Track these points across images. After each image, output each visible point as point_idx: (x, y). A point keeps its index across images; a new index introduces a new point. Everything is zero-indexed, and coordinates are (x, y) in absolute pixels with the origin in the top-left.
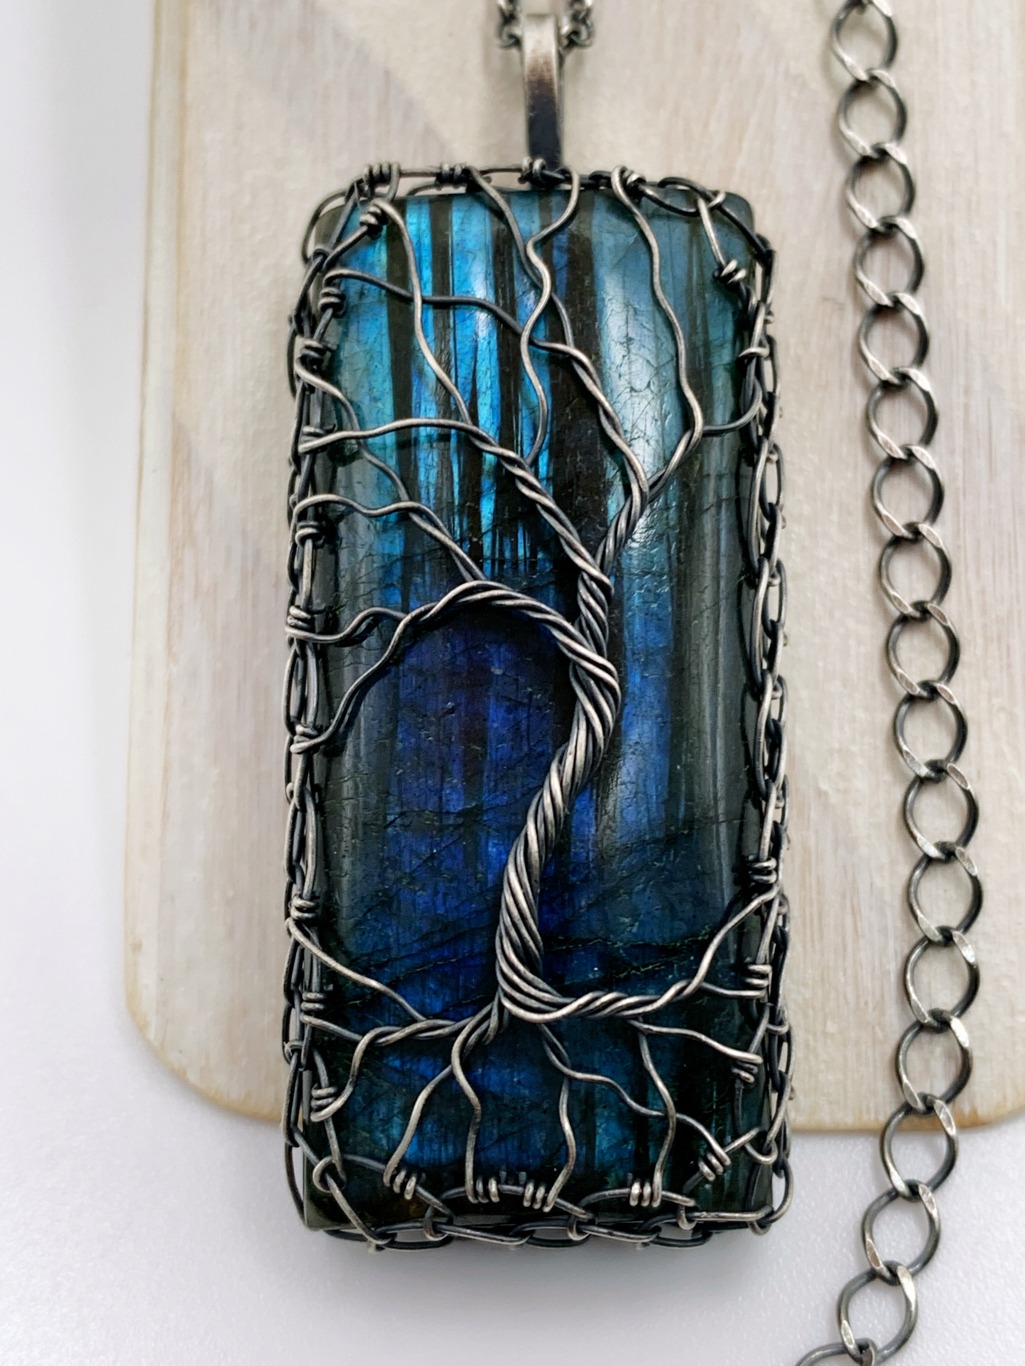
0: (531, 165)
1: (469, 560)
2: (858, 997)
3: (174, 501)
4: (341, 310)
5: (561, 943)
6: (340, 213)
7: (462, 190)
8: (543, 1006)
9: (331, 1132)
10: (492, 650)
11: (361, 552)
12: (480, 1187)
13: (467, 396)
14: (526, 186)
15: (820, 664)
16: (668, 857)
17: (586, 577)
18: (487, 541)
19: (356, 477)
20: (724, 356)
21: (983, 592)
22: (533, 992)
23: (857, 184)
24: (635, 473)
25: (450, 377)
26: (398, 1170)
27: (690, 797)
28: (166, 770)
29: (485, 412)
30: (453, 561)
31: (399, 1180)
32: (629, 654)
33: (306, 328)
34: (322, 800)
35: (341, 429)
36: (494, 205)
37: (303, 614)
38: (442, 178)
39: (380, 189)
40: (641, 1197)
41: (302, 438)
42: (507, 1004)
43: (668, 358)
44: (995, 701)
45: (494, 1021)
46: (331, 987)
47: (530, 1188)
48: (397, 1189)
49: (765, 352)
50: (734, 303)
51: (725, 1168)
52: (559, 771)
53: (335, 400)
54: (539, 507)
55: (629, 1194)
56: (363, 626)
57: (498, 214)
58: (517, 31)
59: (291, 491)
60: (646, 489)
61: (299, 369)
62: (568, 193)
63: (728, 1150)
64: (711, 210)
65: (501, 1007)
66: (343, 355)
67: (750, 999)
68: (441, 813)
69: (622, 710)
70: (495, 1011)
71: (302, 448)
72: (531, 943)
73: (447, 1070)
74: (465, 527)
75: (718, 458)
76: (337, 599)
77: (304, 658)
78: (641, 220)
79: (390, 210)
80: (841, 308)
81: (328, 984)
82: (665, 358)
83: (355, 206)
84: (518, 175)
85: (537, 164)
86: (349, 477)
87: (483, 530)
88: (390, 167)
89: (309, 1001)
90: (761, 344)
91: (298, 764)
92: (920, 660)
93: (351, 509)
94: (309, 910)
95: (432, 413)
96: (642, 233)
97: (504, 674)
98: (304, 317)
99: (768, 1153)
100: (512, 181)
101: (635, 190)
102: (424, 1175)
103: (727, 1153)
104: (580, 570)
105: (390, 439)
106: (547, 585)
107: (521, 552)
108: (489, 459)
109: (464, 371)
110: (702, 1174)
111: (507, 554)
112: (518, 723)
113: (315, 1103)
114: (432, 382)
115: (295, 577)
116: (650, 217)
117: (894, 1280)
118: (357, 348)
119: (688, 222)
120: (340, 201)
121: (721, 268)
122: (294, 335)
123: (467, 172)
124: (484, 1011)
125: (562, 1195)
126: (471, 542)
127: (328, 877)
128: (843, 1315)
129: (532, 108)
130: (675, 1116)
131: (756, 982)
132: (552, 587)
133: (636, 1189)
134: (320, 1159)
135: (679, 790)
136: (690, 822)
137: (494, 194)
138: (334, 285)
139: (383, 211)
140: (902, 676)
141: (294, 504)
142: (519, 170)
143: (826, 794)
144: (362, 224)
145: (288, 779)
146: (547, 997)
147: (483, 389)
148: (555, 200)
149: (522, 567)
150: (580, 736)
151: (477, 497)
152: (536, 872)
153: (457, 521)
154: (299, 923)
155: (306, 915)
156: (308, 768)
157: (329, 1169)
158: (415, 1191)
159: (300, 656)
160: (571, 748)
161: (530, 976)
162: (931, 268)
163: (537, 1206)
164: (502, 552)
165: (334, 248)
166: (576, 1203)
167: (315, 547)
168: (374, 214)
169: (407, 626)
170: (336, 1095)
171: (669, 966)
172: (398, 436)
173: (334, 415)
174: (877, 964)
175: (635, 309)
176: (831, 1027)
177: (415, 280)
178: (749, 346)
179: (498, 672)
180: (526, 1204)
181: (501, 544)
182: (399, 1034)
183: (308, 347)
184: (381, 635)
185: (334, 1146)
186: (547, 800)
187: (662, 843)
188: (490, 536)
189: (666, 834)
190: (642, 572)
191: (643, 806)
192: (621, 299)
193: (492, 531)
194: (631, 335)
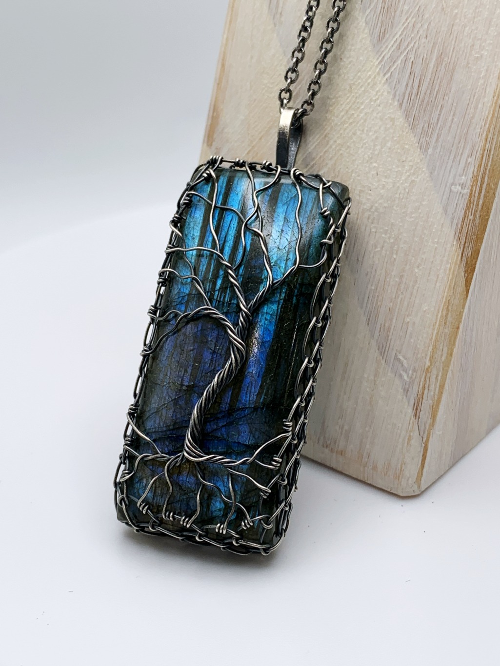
1: (207, 299)
4: (190, 205)
5: (211, 437)
8: (198, 456)
10: (210, 331)
11: (176, 291)
12: (167, 514)
13: (222, 242)
14: (265, 171)
16: (253, 414)
17: (243, 312)
18: (216, 294)
22: (194, 450)
24: (270, 278)
25: (217, 238)
26: (142, 502)
27: (266, 395)
29: (226, 249)
30: (202, 299)
31: (142, 506)
35: (179, 247)
37: (153, 309)
38: (236, 164)
40: (219, 529)
42: (186, 454)
43: (295, 240)
45: (180, 459)
46: (133, 437)
47: (184, 518)
48: (141, 509)
49: (331, 242)
51: (251, 526)
53: (179, 237)
54: (234, 285)
55: (215, 528)
57: (250, 180)
59: (164, 264)
60: (272, 284)
62: (275, 175)
64: (324, 188)
65: (184, 455)
67: (270, 469)
68: (182, 385)
70: (181, 456)
73: (162, 473)
74: (210, 289)
78: (298, 188)
79: (213, 173)
82: (293, 239)
84: (261, 166)
85: (268, 163)
87: (216, 289)
88: (219, 157)
89: (128, 440)
90: (330, 239)
93: (177, 276)
95: (210, 246)
96: (298, 193)
97: (211, 341)
99: (269, 525)
101: (298, 177)
102: (150, 507)
103: (252, 521)
104: (242, 310)
105: (195, 252)
106: (232, 312)
107: (226, 299)
108: (223, 266)
109: (223, 233)
110: (242, 526)
111: (222, 299)
112: (213, 358)
113: (122, 475)
116: (301, 188)
118: (192, 220)
119: (315, 192)
121: (322, 210)
123: (243, 163)
124: (179, 455)
125: (194, 523)
126: (210, 294)
129: (279, 142)
130: (235, 503)
131: (274, 463)
132: (234, 313)
133: (218, 525)
134: (121, 495)
135: (263, 391)
136: (263, 404)
138: (190, 195)
139: (210, 173)
144: (203, 176)
146: (199, 453)
147: (228, 241)
149: (225, 304)
150: (228, 365)
151: (217, 278)
153: (208, 285)
154: (130, 414)
155: (132, 411)
157: (123, 499)
158: (147, 511)
161: (195, 445)
163: (185, 525)
164: (220, 298)
165: (194, 183)
166: (198, 527)
168: (207, 174)
169: (182, 318)
170: (129, 474)
171: (245, 452)
172: (197, 252)
175: (288, 221)
177: (215, 198)
178: (325, 239)
180: (181, 523)
181: (221, 296)
182: (152, 457)
183: (176, 217)
185: (125, 491)
187: (252, 409)
188: (218, 292)
189: (254, 406)
190: (267, 313)
191: (248, 395)
192: (284, 216)
193: (219, 290)
194: (283, 229)
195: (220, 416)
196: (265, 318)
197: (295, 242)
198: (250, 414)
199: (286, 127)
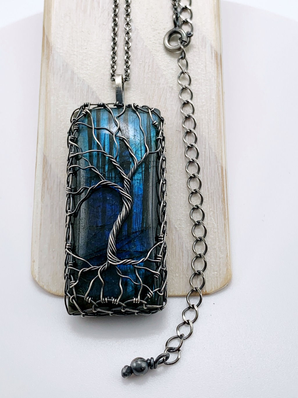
0: (116, 103)
1: (103, 177)
2: (183, 269)
3: (43, 171)
4: (78, 130)
5: (120, 251)
6: (78, 112)
7: (103, 108)
8: (116, 262)
9: (74, 290)
10: (107, 194)
11: (81, 176)
12: (104, 299)
13: (103, 146)
14: (116, 107)
15: (176, 202)
16: (142, 234)
17: (125, 179)
18: (106, 174)
19: (81, 162)
20: (153, 139)
21: (208, 188)
22: (114, 259)
23: (183, 108)
24: (135, 160)
25: (100, 142)
26: (87, 296)
27: (146, 223)
28: (41, 225)
29: (106, 149)
30: (100, 177)
31: (87, 299)
32: (134, 195)
33: (71, 134)
34: (73, 226)
35: (78, 152)
36: (109, 110)
37: (70, 188)
38: (99, 106)
39: (86, 108)
40: (135, 301)
41: (70, 154)
42: (109, 262)
43: (143, 139)
44: (211, 209)
45: (106, 266)
46: (74, 262)
47: (114, 299)
48: (87, 301)
49: (162, 138)
50: (155, 129)
51: (153, 295)
52: (120, 216)
53: (77, 147)
54: (117, 167)
55: (133, 301)
56: (82, 190)
57: (110, 112)
58: (114, 78)
59: (68, 165)
60: (138, 163)
61: (70, 141)
62: (123, 108)
63: (153, 291)
64: (151, 111)
65: (108, 262)
66: (79, 139)
67: (158, 262)
68: (97, 226)
69: (133, 206)
70: (107, 264)
71: (70, 156)
72: (114, 250)
73: (97, 276)
74: (102, 171)
75: (153, 158)
76: (76, 186)
77: (70, 198)
78: (137, 113)
79: (88, 111)
80: (180, 132)
81: (74, 261)
82: (142, 139)
83: (81, 111)
84: (114, 105)
85: (117, 103)
86: (79, 162)
87: (106, 171)
88: (88, 103)
89: (70, 264)
90: (161, 137)
91: (68, 218)
92: (196, 201)
93: (80, 168)
94: (70, 246)
95: (96, 149)
96: (138, 116)
97: (110, 199)
98: (70, 132)
99: (161, 293)
100: (112, 106)
101: (136, 108)
102: (92, 298)
103: (153, 292)
104: (124, 178)
106: (118, 181)
107: (113, 176)
108: (107, 157)
109: (102, 141)
110: (148, 296)
111: (110, 176)
112: (112, 208)
113: (70, 284)
114: (96, 144)
115: (68, 183)
116: (139, 113)
117: (188, 324)
118: (81, 137)
119: (147, 114)
120: (78, 110)
121: (153, 122)
122: (69, 136)
123: (103, 104)
124: (105, 264)
125: (120, 301)
126: (103, 174)
127: (74, 240)
128: (178, 329)
129: (117, 92)
130: (142, 284)
131: (158, 258)
133: (135, 299)
134: (71, 296)
135: (144, 221)
136: (146, 228)
137: (109, 108)
138: (77, 125)
140: (192, 204)
141: (68, 168)
142: (114, 104)
143: (177, 228)
144: (83, 114)
145: (66, 222)
146: (117, 260)
147: (106, 145)
148: (121, 109)
149: (113, 178)
150: (124, 209)
151: (105, 165)
152: (115, 236)
153: (100, 170)
154: (68, 249)
155: (69, 247)
156: (70, 220)
157: (73, 298)
158: (91, 301)
159: (69, 198)
160: (122, 212)
161: (114, 256)
162: (197, 124)
163: (115, 303)
164: (109, 175)
165: (77, 118)
166: (123, 303)
167: (72, 176)
168: (85, 112)
169: (90, 190)
170: (75, 282)
171: (142, 255)
172: (89, 153)
173: (76, 150)
174: (187, 262)
175: (136, 130)
176: (177, 275)
177: (93, 124)
178: (159, 137)
179: (108, 198)
180: (113, 303)
181: (109, 174)
182: (88, 269)
183: (71, 137)
184: (85, 192)
185: (74, 293)
186: (117, 222)
187: (141, 232)
188: (107, 173)
189: (141, 230)
190: (137, 179)
191: (137, 225)
192: (133, 128)
193: (107, 172)
194: (135, 134)
195: (123, 238)
196: (137, 182)
197: (143, 141)
198: (140, 234)
199: (120, 84)
